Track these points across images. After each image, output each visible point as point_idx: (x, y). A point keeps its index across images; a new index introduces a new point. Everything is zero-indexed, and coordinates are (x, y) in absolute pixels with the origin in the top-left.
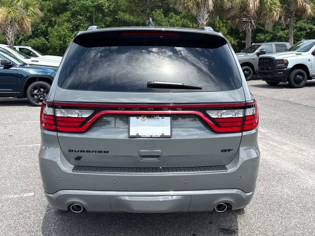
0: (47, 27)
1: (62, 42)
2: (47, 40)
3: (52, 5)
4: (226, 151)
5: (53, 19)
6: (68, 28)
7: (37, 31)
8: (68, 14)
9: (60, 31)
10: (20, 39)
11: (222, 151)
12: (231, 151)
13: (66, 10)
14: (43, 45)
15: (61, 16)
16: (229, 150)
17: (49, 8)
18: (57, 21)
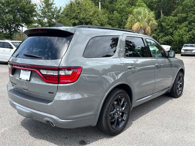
0: (173, 31)
1: (180, 38)
2: (172, 37)
3: (177, 18)
4: (51, 93)
5: (177, 26)
6: (185, 30)
7: (168, 33)
8: (187, 22)
9: (180, 32)
10: (159, 37)
11: (49, 92)
12: (53, 94)
13: (186, 21)
14: (170, 39)
15: (182, 24)
16: (52, 93)
17: (176, 20)
18: (179, 27)
